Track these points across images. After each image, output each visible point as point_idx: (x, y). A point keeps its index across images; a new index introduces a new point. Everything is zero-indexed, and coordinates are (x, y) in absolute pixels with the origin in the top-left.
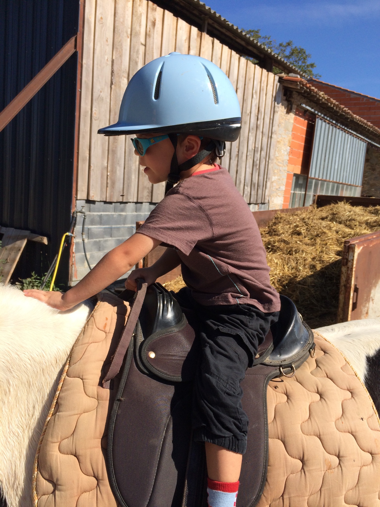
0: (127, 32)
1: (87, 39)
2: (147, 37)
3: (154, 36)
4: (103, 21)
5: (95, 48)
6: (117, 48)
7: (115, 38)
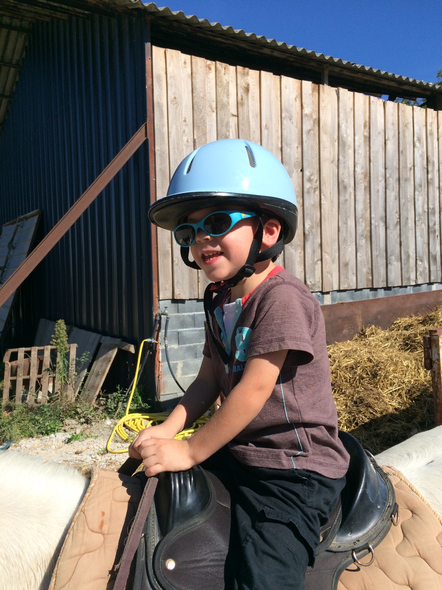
0: (211, 107)
1: (158, 123)
2: (239, 105)
3: (248, 104)
4: (177, 100)
5: (170, 131)
6: (198, 127)
7: (195, 115)
